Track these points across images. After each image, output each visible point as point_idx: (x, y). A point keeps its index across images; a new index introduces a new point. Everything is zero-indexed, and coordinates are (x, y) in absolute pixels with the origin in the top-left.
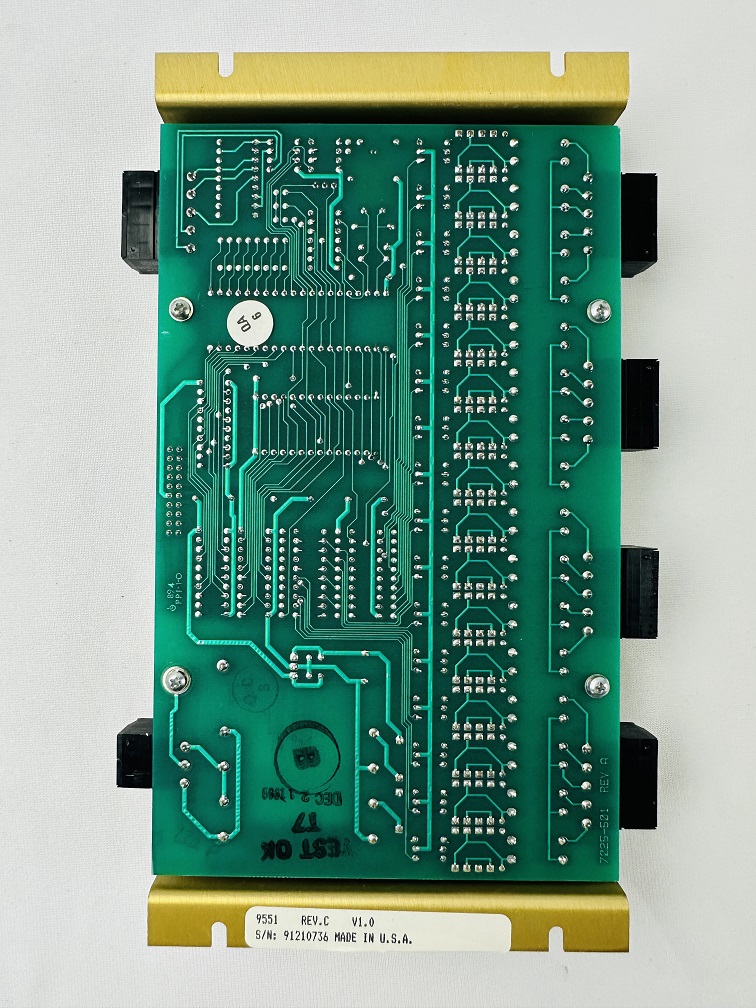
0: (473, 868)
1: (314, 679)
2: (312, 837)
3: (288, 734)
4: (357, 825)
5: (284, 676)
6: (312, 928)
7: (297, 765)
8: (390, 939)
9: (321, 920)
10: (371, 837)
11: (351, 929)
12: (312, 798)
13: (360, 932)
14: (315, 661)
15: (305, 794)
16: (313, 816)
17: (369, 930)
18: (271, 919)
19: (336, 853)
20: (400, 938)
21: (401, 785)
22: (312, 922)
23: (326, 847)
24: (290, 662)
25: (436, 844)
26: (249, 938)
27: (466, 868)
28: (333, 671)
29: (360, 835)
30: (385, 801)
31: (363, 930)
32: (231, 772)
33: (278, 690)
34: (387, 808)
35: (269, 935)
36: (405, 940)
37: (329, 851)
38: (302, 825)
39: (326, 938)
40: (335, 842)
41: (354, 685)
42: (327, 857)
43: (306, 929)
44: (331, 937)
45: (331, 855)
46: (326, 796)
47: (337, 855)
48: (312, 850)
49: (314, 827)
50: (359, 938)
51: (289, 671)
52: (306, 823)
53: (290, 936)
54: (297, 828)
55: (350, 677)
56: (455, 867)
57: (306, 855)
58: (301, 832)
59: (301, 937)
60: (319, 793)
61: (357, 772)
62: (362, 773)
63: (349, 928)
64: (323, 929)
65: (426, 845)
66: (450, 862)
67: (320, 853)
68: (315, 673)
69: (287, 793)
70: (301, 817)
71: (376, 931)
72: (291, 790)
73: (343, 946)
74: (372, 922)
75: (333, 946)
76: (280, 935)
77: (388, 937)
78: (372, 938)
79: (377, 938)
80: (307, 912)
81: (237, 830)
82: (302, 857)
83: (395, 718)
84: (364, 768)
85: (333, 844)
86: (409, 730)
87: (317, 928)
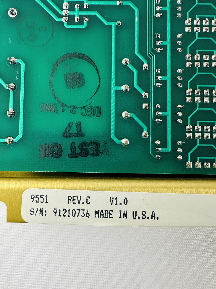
0: (202, 164)
1: (81, 22)
2: (78, 141)
3: (60, 63)
4: (113, 131)
5: (58, 20)
6: (77, 206)
7: (67, 86)
8: (141, 216)
9: (84, 199)
10: (124, 141)
11: (109, 207)
12: (79, 111)
13: (116, 210)
14: (81, 9)
15: (74, 107)
16: (79, 125)
17: (123, 208)
18: (42, 198)
19: (97, 153)
20: (149, 214)
21: (147, 101)
22: (76, 201)
23: (89, 148)
24: (62, 10)
25: (175, 146)
26: (25, 214)
27: (198, 164)
28: (95, 16)
29: (115, 139)
30: (134, 113)
31: (118, 208)
32: (16, 90)
33: (53, 30)
34: (136, 119)
35: (41, 212)
36: (153, 216)
37: (91, 152)
38: (71, 132)
39: (87, 215)
40: (96, 145)
41: (111, 26)
42: (89, 156)
43: (71, 207)
44: (92, 214)
45: (93, 155)
46: (89, 109)
47: (97, 155)
48: (78, 151)
49: (80, 133)
50: (116, 215)
51: (62, 16)
52: (73, 130)
53: (58, 212)
54: (67, 134)
55: (108, 20)
56: (189, 164)
57: (73, 155)
58: (70, 137)
59: (67, 214)
60: (84, 107)
61: (113, 91)
62: (117, 91)
63: (106, 206)
64: (85, 207)
65: (166, 147)
66: (185, 160)
67: (84, 153)
68: (81, 18)
69: (59, 107)
70: (70, 125)
71: (129, 209)
72: (63, 105)
73: (102, 222)
74: (126, 201)
75: (94, 221)
76: (50, 212)
77: (139, 214)
78: (126, 215)
79: (130, 215)
80: (72, 193)
81: (20, 135)
82: (70, 156)
83: (142, 51)
84: (119, 88)
85: (94, 146)
86: (153, 60)
87: (81, 206)
